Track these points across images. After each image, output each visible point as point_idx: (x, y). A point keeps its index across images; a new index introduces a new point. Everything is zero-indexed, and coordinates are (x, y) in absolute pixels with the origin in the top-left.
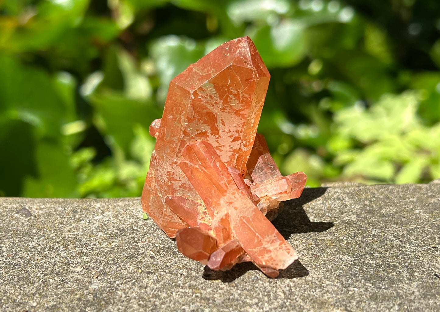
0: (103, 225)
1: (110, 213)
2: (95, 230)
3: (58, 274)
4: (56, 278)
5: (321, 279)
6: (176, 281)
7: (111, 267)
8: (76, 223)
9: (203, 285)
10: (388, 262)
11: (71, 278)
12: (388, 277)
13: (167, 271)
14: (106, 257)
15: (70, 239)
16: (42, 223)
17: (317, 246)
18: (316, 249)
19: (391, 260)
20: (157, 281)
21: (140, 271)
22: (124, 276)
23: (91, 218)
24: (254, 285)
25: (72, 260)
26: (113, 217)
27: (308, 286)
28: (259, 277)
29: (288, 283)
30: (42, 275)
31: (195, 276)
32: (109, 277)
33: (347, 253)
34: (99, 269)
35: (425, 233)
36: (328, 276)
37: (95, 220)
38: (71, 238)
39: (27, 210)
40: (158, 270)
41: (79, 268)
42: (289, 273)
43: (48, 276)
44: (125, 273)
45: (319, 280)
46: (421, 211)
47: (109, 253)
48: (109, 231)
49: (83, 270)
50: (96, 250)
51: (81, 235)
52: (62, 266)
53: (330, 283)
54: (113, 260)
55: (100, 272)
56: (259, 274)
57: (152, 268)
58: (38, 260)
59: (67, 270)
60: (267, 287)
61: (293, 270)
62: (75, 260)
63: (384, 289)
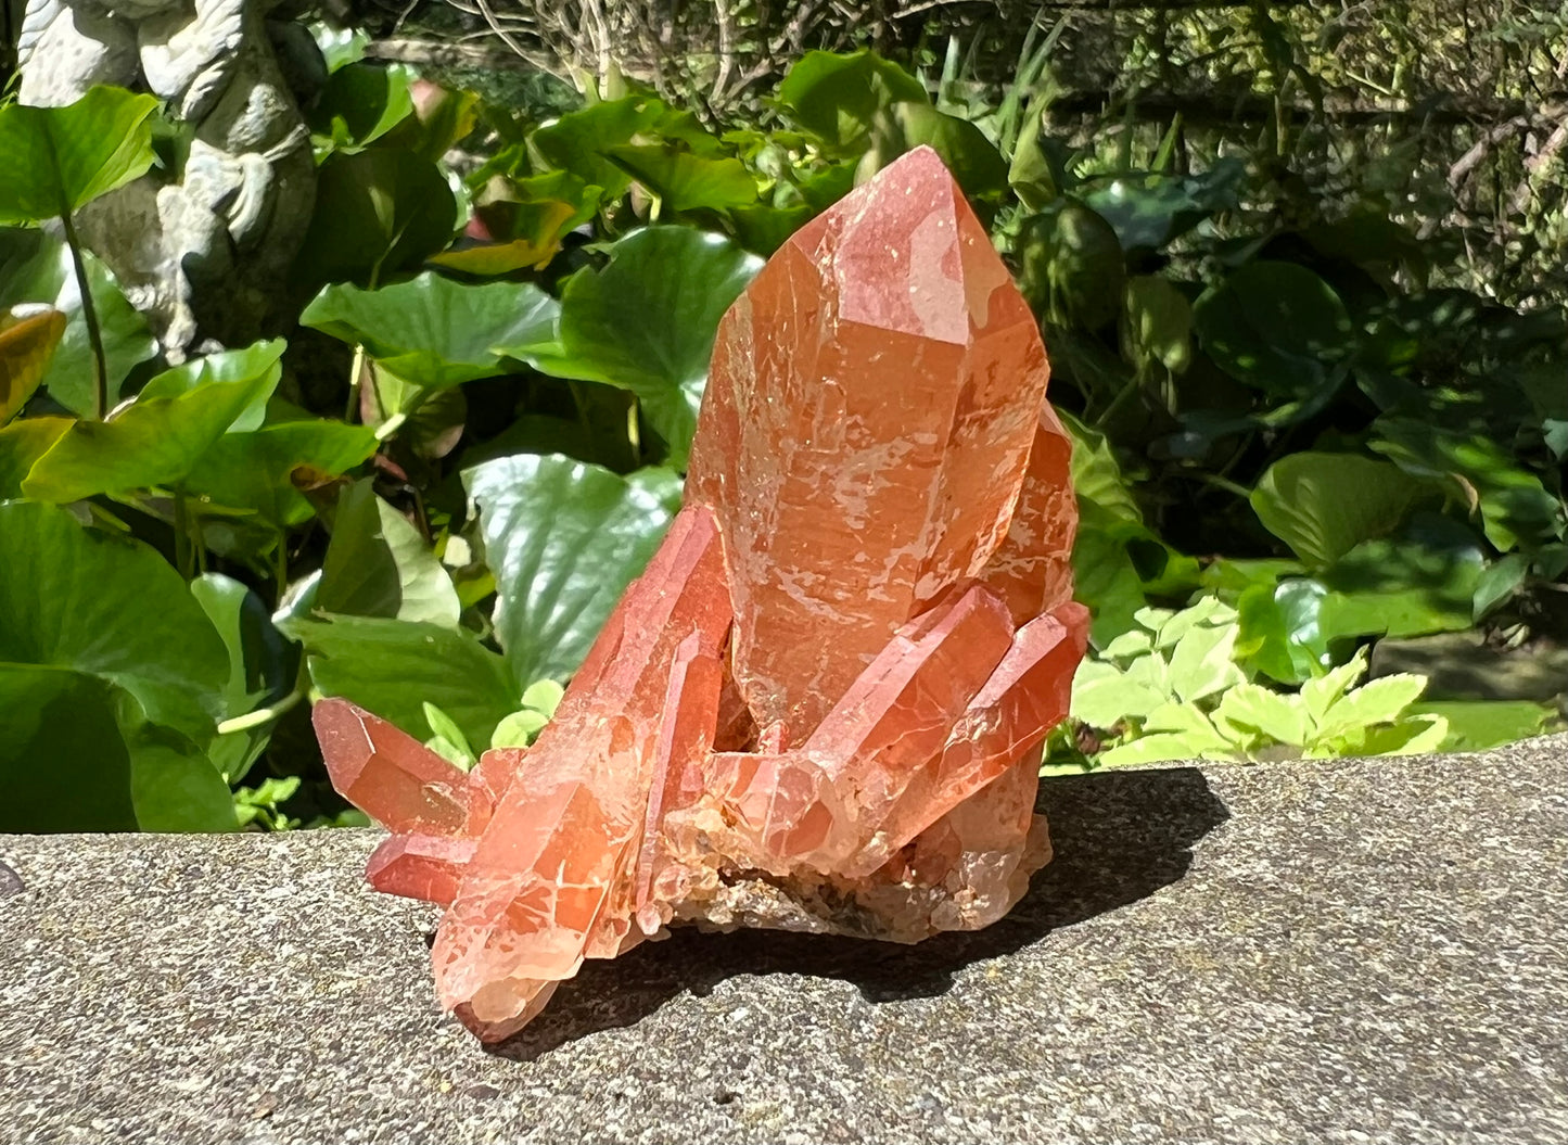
0: (297, 917)
1: (327, 874)
2: (267, 937)
3: (108, 1105)
4: (97, 1123)
5: (1204, 1099)
6: (598, 1122)
7: (325, 1074)
8: (194, 911)
9: (715, 1135)
10: (1451, 1022)
11: (162, 1119)
12: (1475, 1084)
13: (556, 1083)
14: (308, 1037)
15: (166, 971)
16: (63, 915)
17: (1151, 970)
18: (1149, 985)
19: (1460, 1017)
20: (517, 1124)
21: (445, 1087)
22: (380, 1107)
23: (254, 893)
24: (929, 1130)
25: (169, 1050)
26: (335, 890)
27: (1155, 1129)
28: (942, 1098)
29: (1068, 1120)
30: (43, 1111)
31: (676, 1103)
32: (318, 1113)
33: (1277, 995)
34: (279, 1083)
35: (1553, 914)
36: (1227, 1085)
37: (264, 900)
38: (172, 966)
39: (7, 868)
40: (519, 1080)
41: (194, 1078)
42: (1063, 1079)
43: (67, 1115)
44: (382, 1094)
45: (1198, 1102)
46: (1507, 839)
47: (318, 1020)
48: (322, 938)
49: (210, 1087)
50: (268, 1011)
51: (211, 957)
52: (128, 1072)
53: (1243, 1112)
54: (336, 1046)
55: (279, 1095)
56: (939, 1085)
57: (494, 1075)
58: (31, 1051)
59: (146, 1088)
60: (985, 1137)
61: (1077, 1067)
62: (183, 1048)
63: (1476, 1129)
